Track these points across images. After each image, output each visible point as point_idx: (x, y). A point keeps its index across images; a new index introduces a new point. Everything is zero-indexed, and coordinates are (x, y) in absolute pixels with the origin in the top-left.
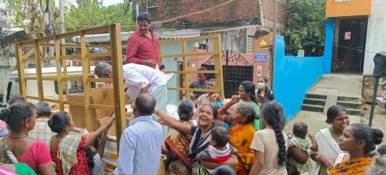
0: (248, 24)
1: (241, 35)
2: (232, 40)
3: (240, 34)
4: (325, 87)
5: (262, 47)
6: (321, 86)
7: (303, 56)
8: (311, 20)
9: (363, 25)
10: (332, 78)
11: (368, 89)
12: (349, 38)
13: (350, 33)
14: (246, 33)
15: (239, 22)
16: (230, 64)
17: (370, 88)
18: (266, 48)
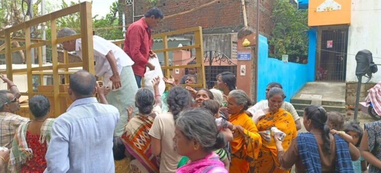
0: (233, 31)
1: (226, 40)
2: (216, 45)
3: (224, 39)
4: (309, 93)
5: (245, 46)
6: (306, 92)
7: (287, 61)
8: (294, 30)
9: (344, 34)
10: (316, 85)
11: (351, 96)
12: (331, 46)
13: (332, 41)
14: (230, 39)
15: (223, 30)
16: (214, 64)
17: (353, 95)
18: (249, 47)
